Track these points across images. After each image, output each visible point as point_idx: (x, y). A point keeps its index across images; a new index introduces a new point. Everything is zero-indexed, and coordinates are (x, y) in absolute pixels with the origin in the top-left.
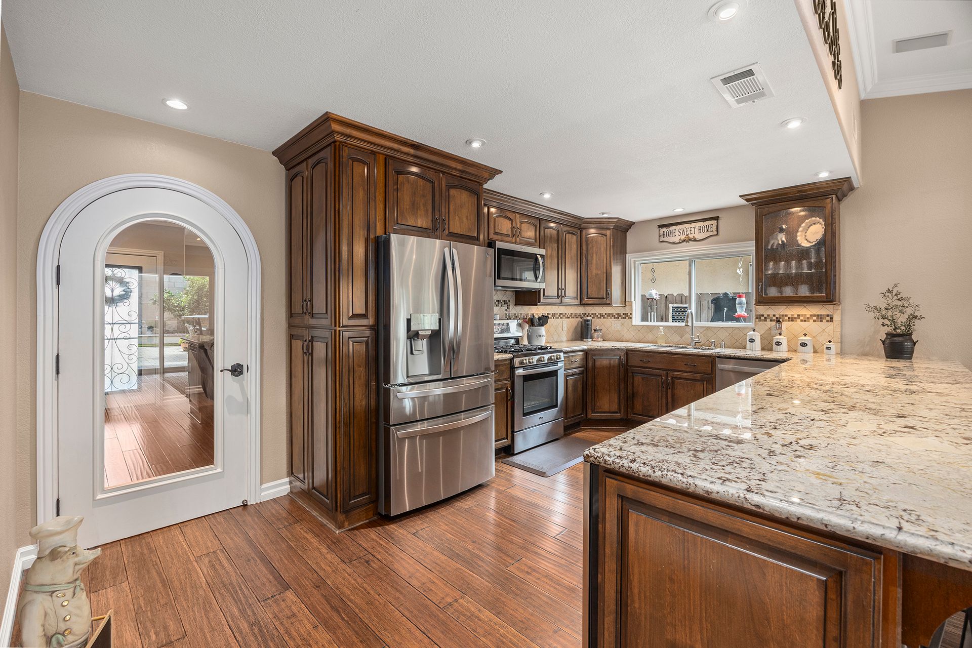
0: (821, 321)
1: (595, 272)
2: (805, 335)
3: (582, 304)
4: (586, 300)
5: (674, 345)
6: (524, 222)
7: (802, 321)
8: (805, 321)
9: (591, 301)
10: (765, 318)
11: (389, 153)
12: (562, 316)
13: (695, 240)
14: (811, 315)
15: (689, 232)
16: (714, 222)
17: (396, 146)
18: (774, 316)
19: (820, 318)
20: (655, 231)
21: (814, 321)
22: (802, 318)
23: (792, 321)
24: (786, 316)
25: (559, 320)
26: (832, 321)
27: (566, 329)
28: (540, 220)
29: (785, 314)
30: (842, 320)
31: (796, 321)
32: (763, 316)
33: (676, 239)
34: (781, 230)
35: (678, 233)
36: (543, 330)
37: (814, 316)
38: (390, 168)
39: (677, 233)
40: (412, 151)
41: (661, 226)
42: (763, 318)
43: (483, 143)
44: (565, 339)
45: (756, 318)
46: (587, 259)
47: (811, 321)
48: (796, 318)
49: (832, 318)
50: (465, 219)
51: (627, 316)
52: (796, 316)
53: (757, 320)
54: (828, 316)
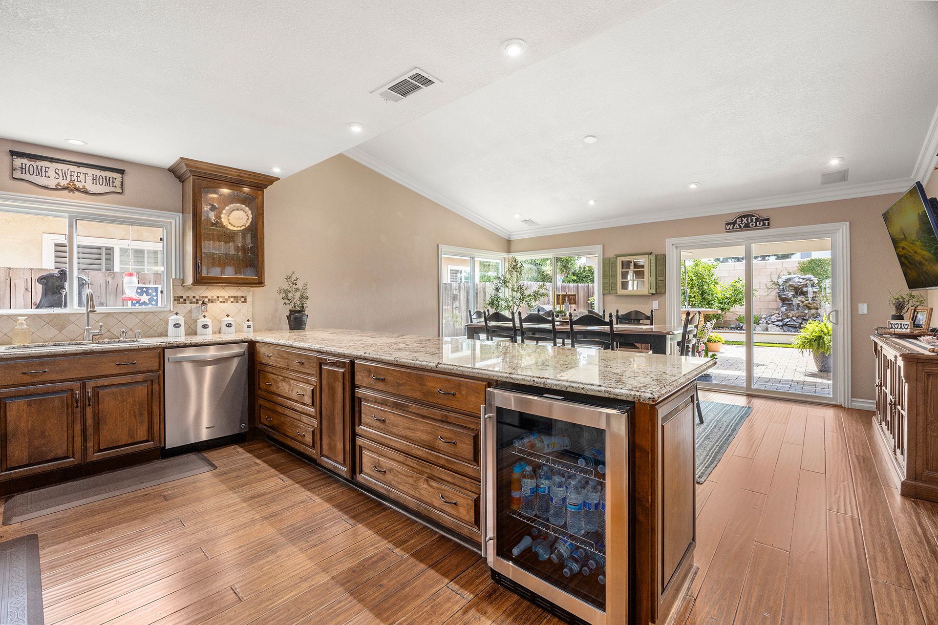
0: (237, 302)
2: (228, 316)
7: (221, 302)
8: (224, 302)
10: (185, 300)
13: (86, 192)
14: (229, 297)
15: (74, 178)
16: (118, 176)
18: (194, 297)
19: (236, 299)
21: (232, 302)
22: (221, 299)
23: (212, 302)
24: (207, 297)
26: (246, 302)
29: (205, 295)
30: (253, 301)
31: (216, 303)
32: (182, 297)
33: (52, 183)
35: (53, 175)
37: (232, 297)
39: (51, 173)
41: (13, 153)
42: (182, 300)
45: (175, 300)
47: (229, 302)
48: (215, 300)
49: (245, 299)
52: (215, 298)
53: (176, 302)
54: (243, 297)
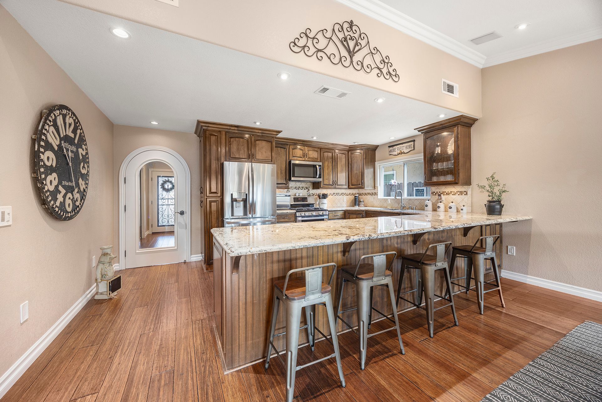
0: (462, 195)
1: (355, 172)
2: (452, 202)
3: (349, 188)
4: (351, 186)
5: (394, 209)
6: (310, 150)
7: (452, 195)
8: (454, 195)
9: (353, 187)
10: (436, 193)
11: (227, 130)
12: (343, 194)
13: (404, 153)
14: (457, 192)
15: (401, 149)
16: (412, 143)
17: (228, 128)
18: (440, 192)
19: (461, 193)
20: (388, 149)
21: (458, 195)
22: (452, 193)
23: (448, 195)
24: (445, 192)
25: (341, 196)
26: (467, 195)
27: (345, 201)
28: (321, 149)
29: (444, 191)
30: (472, 193)
31: (450, 195)
32: (434, 192)
33: (396, 153)
34: (438, 146)
35: (397, 150)
36: (325, 201)
37: (458, 192)
38: (227, 136)
39: (396, 150)
40: (236, 128)
41: (389, 147)
42: (434, 194)
43: (261, 123)
44: (345, 206)
45: (432, 194)
46: (351, 165)
47: (457, 194)
48: (450, 193)
49: (467, 193)
50: (264, 153)
51: (376, 194)
52: (450, 192)
53: (432, 195)
54: (465, 192)
